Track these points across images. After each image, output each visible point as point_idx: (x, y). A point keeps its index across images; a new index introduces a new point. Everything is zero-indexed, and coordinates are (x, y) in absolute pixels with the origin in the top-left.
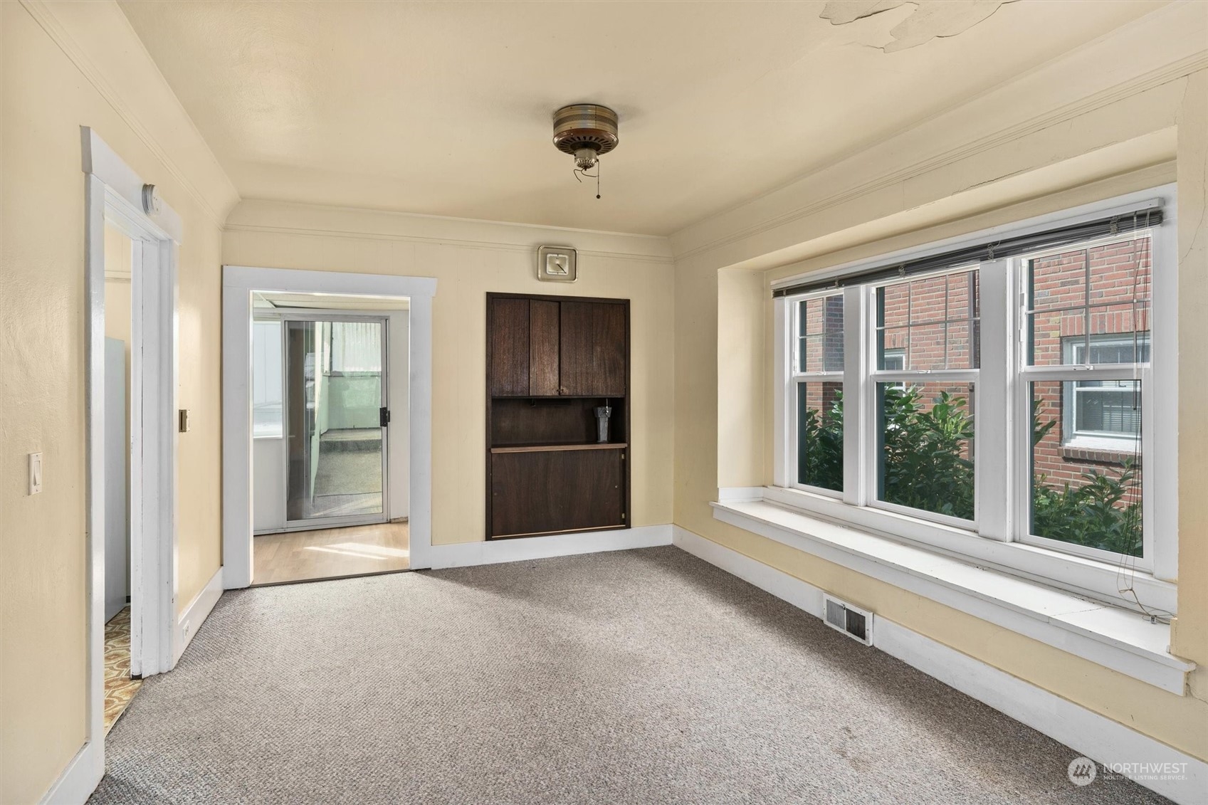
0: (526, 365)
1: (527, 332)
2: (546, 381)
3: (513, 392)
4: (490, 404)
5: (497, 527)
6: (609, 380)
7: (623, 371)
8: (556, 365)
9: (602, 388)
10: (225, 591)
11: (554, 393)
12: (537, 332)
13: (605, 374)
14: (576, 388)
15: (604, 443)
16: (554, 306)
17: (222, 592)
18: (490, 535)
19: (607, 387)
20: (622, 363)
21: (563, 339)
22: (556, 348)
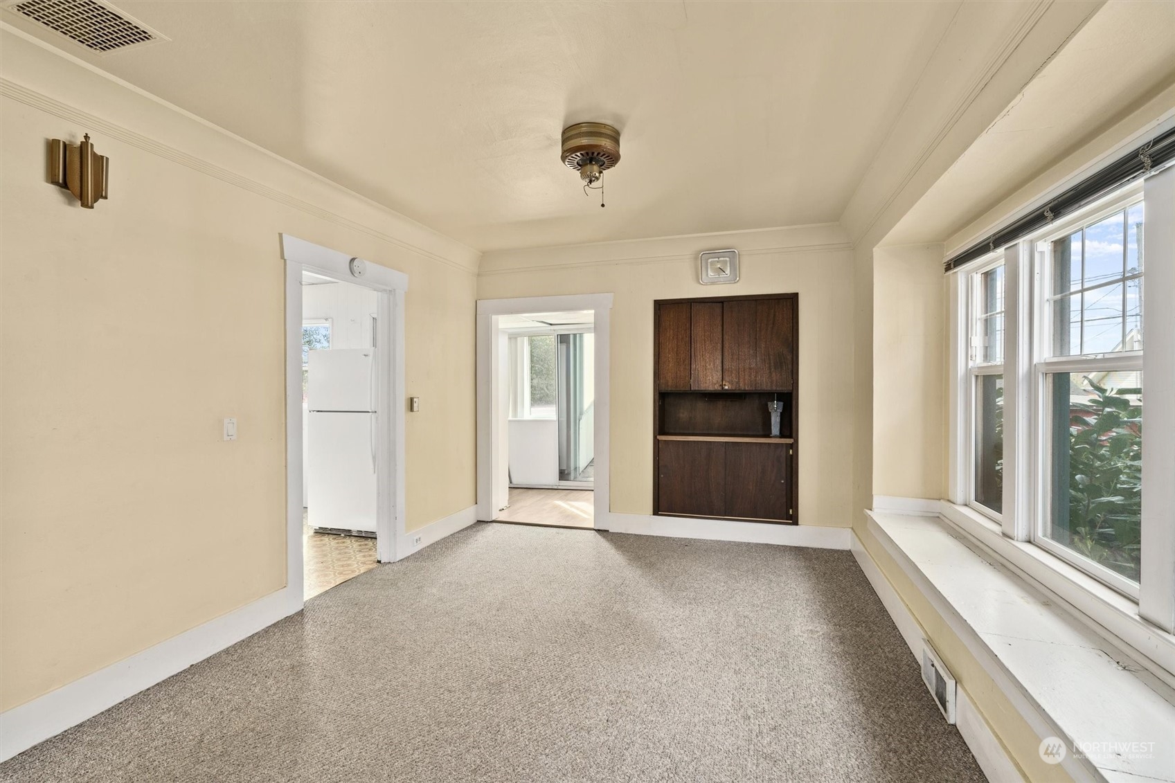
0: (687, 362)
1: (688, 332)
2: (709, 376)
3: (676, 386)
4: (657, 397)
5: (663, 505)
6: (774, 374)
7: (790, 366)
8: (718, 362)
9: (765, 381)
10: (478, 521)
11: (717, 388)
12: (698, 331)
13: (770, 369)
14: (738, 383)
15: (775, 437)
16: (718, 308)
17: (475, 521)
18: (657, 511)
19: (772, 382)
20: (789, 357)
21: (726, 337)
22: (719, 346)
